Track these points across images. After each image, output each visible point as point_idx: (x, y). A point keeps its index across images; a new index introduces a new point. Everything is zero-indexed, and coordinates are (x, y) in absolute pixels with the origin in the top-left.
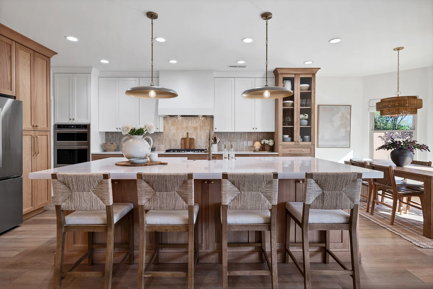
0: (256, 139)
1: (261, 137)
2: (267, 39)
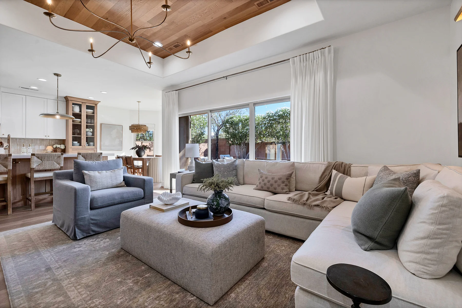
0: (48, 145)
1: (53, 143)
2: (58, 87)
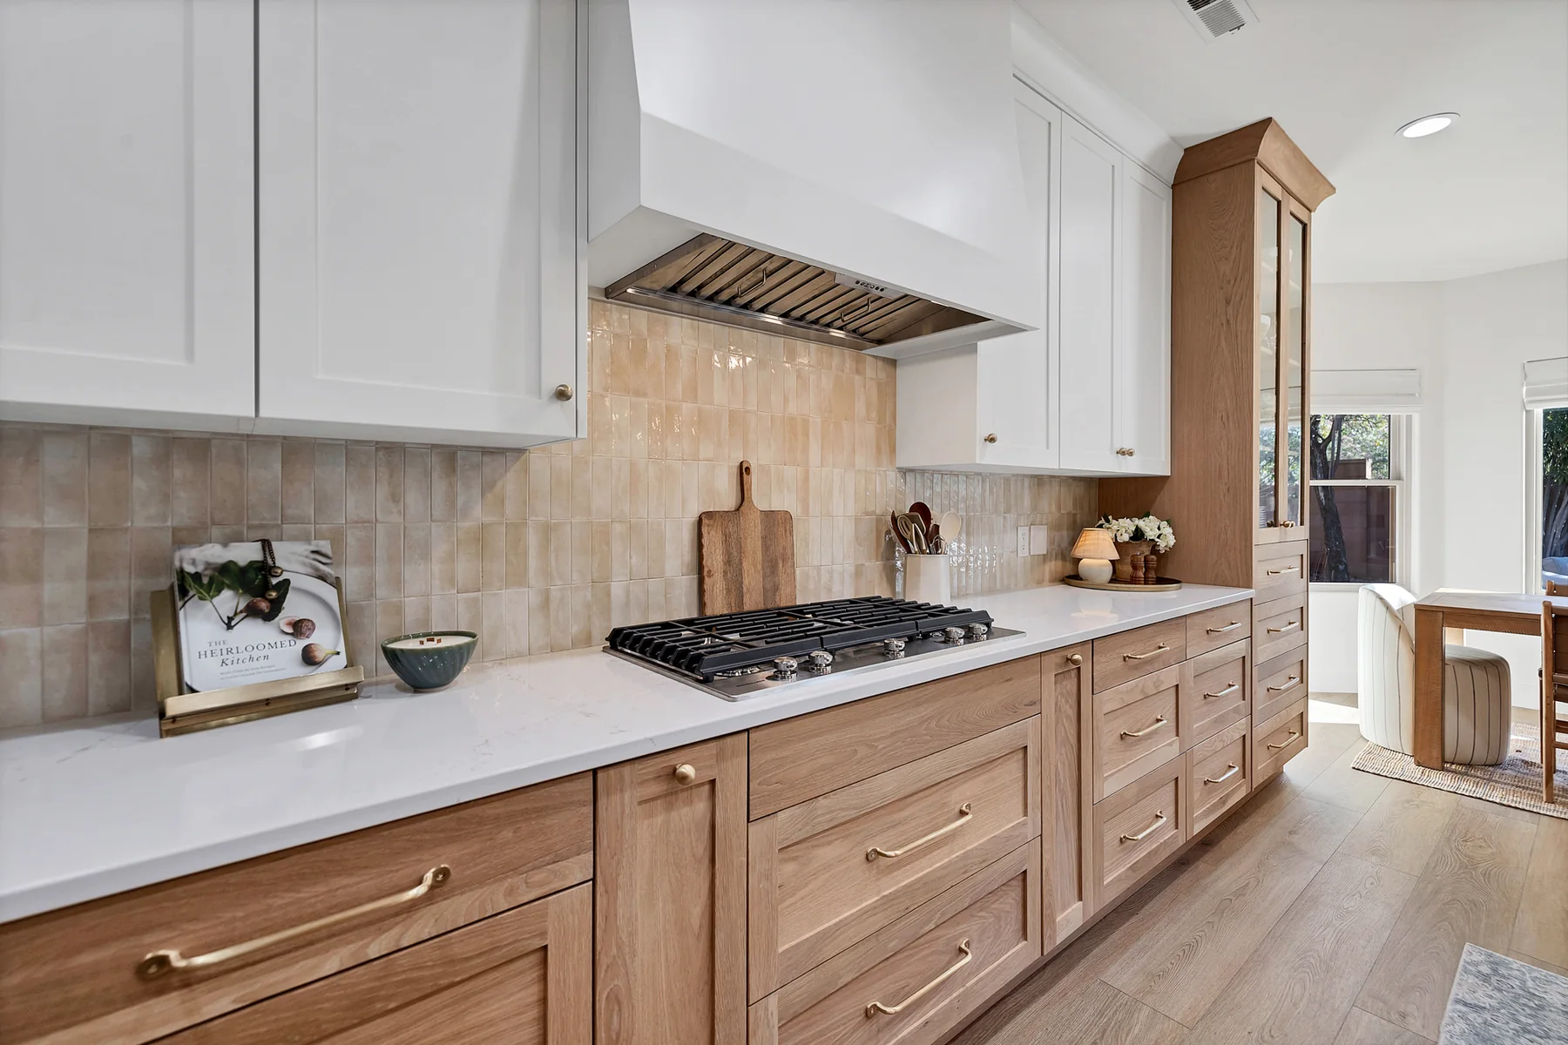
0: (1057, 517)
1: (1069, 505)
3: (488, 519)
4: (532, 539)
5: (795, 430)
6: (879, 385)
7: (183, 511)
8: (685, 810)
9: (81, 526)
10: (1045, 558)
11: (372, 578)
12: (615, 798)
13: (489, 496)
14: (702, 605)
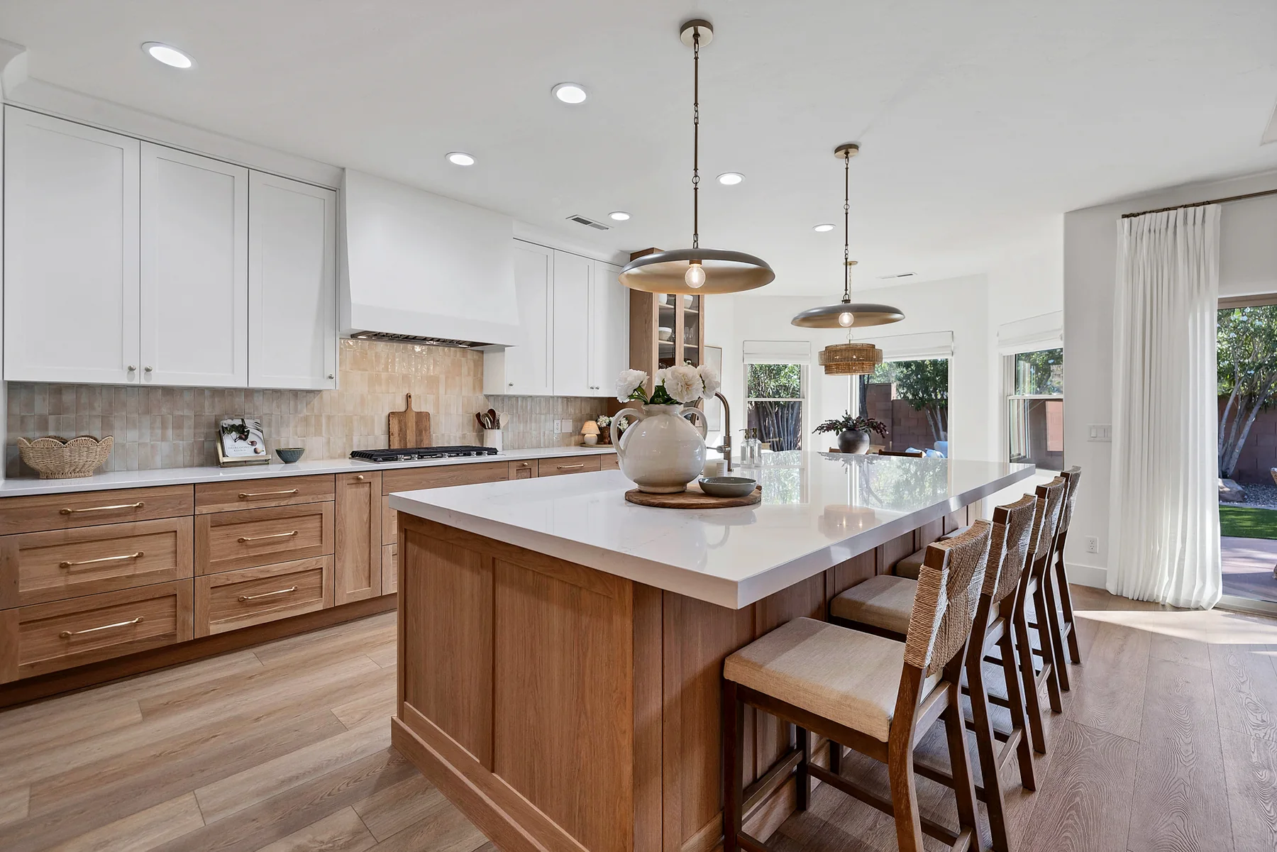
1: (588, 410)
3: (308, 414)
4: (324, 421)
5: (432, 382)
6: (474, 361)
7: (217, 411)
8: (362, 489)
9: (192, 414)
10: (571, 435)
11: (271, 431)
12: (340, 483)
13: (309, 406)
14: (389, 445)
